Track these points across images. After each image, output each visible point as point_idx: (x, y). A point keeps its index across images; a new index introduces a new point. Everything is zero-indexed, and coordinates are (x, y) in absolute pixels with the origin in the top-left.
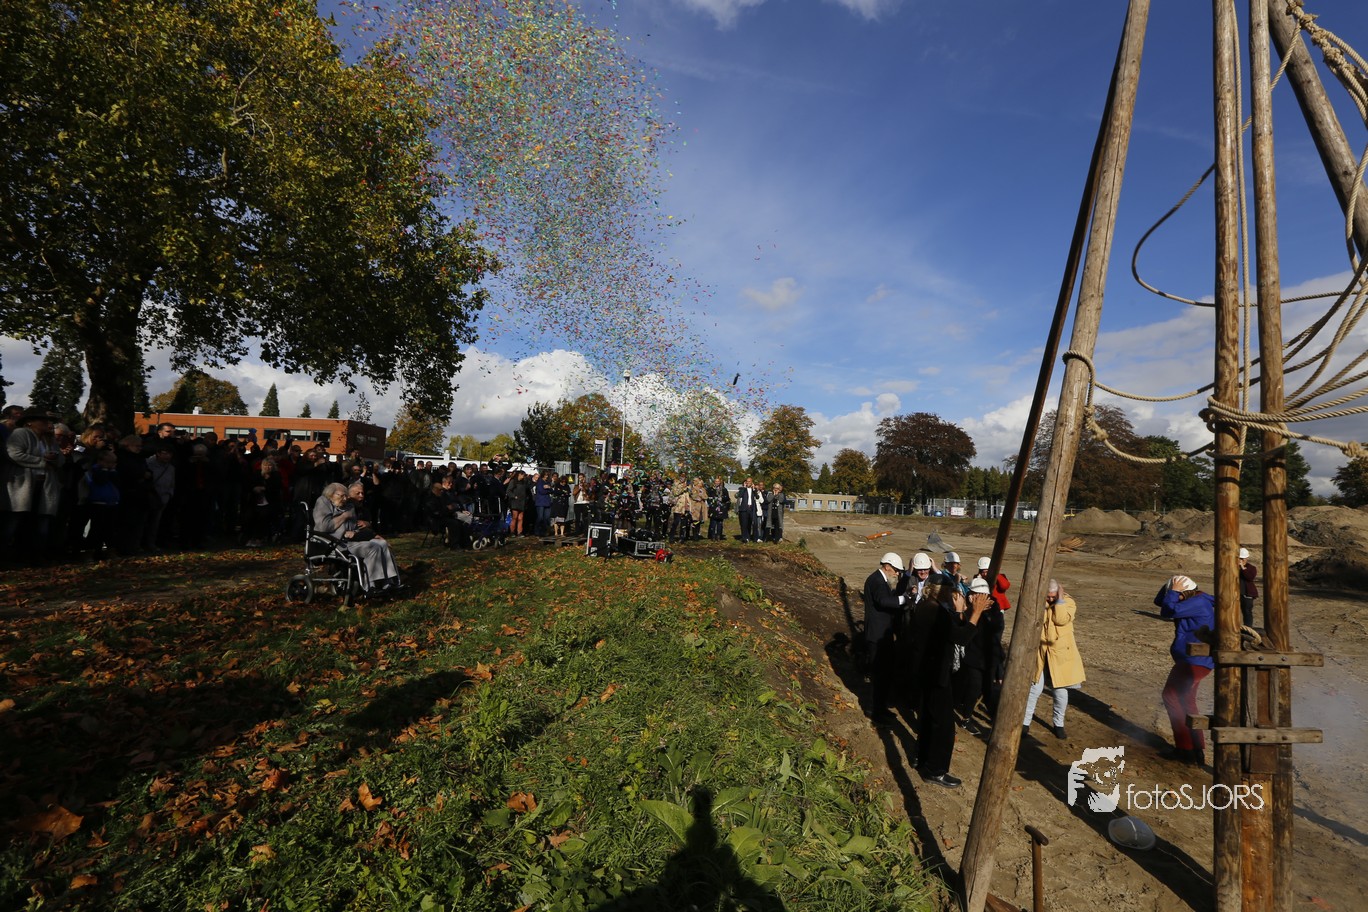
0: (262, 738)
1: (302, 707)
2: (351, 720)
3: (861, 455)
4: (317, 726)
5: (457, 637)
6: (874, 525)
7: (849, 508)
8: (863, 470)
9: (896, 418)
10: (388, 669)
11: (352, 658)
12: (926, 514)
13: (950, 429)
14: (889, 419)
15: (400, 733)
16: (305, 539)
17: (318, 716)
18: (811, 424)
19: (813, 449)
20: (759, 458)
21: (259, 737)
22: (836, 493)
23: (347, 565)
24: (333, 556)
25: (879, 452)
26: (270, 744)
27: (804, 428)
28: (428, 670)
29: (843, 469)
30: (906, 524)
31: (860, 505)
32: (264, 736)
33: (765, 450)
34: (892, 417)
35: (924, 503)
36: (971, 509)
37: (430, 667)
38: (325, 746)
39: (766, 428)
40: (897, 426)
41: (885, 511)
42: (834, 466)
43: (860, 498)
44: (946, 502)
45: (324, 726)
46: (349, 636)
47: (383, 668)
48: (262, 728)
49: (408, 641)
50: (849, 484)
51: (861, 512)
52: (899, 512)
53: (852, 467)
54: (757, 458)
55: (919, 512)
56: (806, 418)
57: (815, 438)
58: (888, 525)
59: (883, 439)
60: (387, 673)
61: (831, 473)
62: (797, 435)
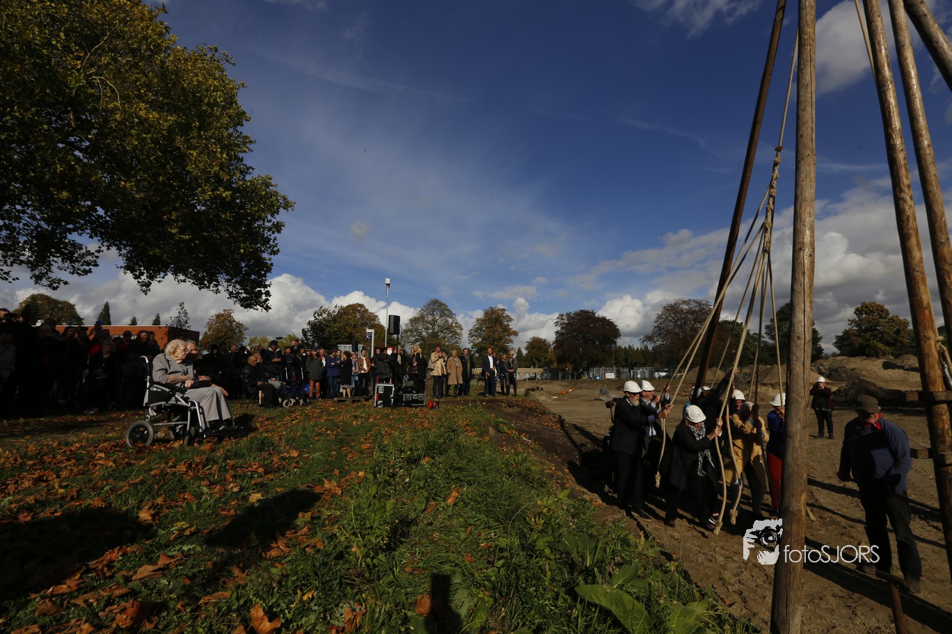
0: (113, 567)
1: (156, 531)
2: (212, 540)
3: (545, 341)
4: (177, 548)
5: (298, 462)
6: (557, 386)
7: (539, 376)
8: (547, 351)
9: (567, 314)
10: (241, 490)
11: (203, 483)
12: (590, 378)
13: (604, 319)
14: (562, 315)
15: (270, 548)
16: (146, 388)
17: (176, 539)
18: (511, 320)
19: (512, 337)
20: (476, 345)
21: (110, 565)
22: (529, 367)
23: (186, 409)
24: (172, 401)
25: (557, 338)
26: (124, 573)
27: (506, 323)
28: (279, 490)
29: (533, 351)
30: (579, 385)
31: (546, 374)
32: (116, 564)
33: (480, 340)
34: (565, 314)
35: (588, 371)
36: (618, 373)
37: (279, 487)
38: (192, 568)
39: (481, 324)
40: (568, 320)
41: (563, 378)
42: (527, 349)
43: (545, 369)
44: (602, 370)
45: (185, 548)
46: (196, 466)
47: (236, 490)
48: (115, 555)
49: (255, 466)
50: (539, 361)
51: (546, 379)
52: (572, 378)
53: (539, 349)
54: (475, 345)
55: (585, 377)
56: (507, 316)
57: (514, 329)
58: (567, 386)
59: (559, 329)
60: (242, 494)
61: (524, 355)
62: (501, 328)
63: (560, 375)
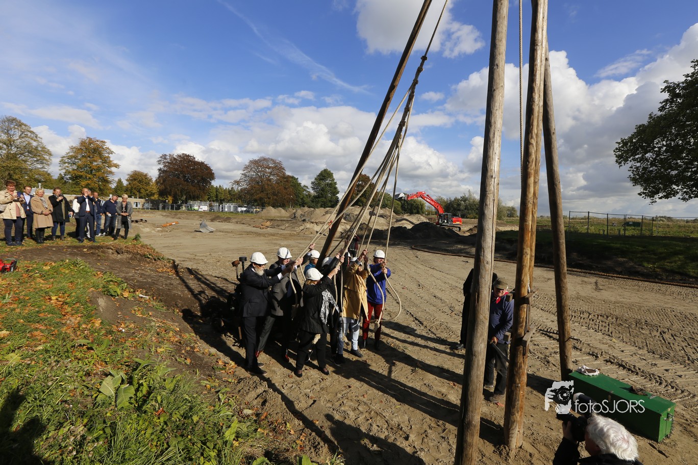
3: (146, 175)
6: (158, 217)
7: (140, 206)
8: (148, 184)
9: (170, 155)
12: (187, 210)
13: (202, 163)
14: (165, 155)
18: (112, 153)
19: (113, 169)
25: (160, 173)
27: (107, 155)
29: (134, 182)
30: (179, 216)
31: (146, 205)
35: (186, 203)
36: (210, 206)
40: (171, 160)
41: (164, 208)
42: (127, 180)
43: (146, 200)
44: (197, 203)
50: (139, 192)
51: (148, 209)
52: (172, 208)
55: (184, 208)
57: (115, 162)
59: (162, 166)
61: (125, 185)
62: (101, 158)
63: (161, 206)
